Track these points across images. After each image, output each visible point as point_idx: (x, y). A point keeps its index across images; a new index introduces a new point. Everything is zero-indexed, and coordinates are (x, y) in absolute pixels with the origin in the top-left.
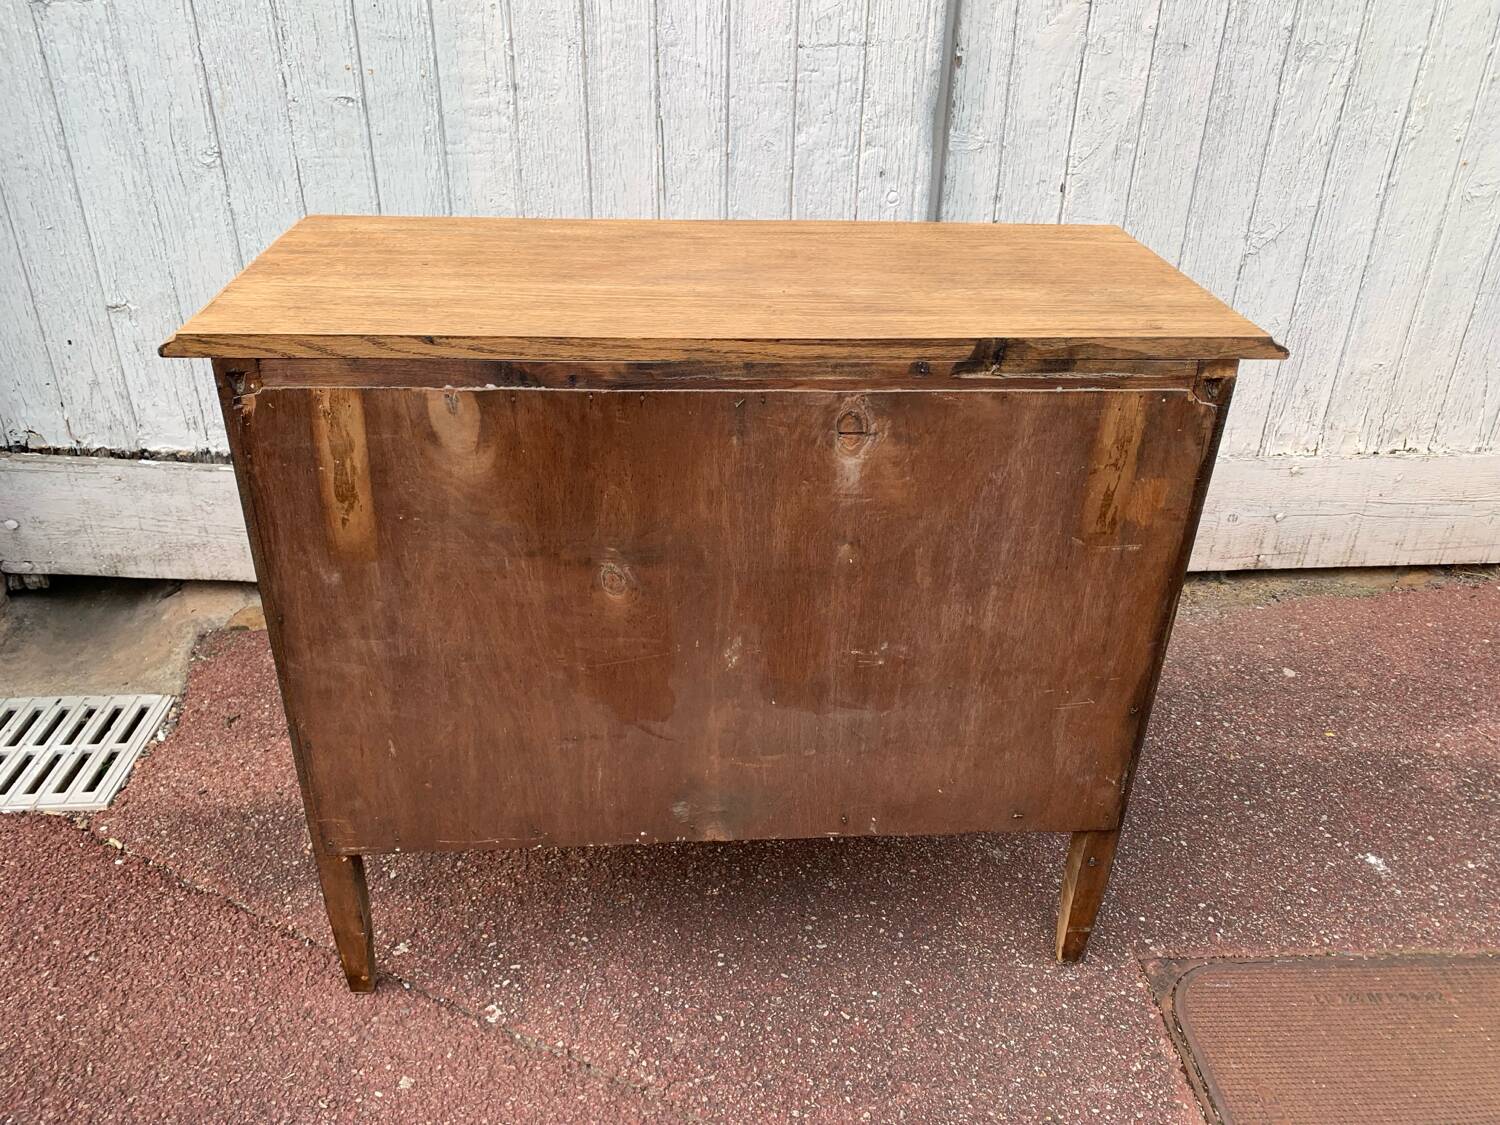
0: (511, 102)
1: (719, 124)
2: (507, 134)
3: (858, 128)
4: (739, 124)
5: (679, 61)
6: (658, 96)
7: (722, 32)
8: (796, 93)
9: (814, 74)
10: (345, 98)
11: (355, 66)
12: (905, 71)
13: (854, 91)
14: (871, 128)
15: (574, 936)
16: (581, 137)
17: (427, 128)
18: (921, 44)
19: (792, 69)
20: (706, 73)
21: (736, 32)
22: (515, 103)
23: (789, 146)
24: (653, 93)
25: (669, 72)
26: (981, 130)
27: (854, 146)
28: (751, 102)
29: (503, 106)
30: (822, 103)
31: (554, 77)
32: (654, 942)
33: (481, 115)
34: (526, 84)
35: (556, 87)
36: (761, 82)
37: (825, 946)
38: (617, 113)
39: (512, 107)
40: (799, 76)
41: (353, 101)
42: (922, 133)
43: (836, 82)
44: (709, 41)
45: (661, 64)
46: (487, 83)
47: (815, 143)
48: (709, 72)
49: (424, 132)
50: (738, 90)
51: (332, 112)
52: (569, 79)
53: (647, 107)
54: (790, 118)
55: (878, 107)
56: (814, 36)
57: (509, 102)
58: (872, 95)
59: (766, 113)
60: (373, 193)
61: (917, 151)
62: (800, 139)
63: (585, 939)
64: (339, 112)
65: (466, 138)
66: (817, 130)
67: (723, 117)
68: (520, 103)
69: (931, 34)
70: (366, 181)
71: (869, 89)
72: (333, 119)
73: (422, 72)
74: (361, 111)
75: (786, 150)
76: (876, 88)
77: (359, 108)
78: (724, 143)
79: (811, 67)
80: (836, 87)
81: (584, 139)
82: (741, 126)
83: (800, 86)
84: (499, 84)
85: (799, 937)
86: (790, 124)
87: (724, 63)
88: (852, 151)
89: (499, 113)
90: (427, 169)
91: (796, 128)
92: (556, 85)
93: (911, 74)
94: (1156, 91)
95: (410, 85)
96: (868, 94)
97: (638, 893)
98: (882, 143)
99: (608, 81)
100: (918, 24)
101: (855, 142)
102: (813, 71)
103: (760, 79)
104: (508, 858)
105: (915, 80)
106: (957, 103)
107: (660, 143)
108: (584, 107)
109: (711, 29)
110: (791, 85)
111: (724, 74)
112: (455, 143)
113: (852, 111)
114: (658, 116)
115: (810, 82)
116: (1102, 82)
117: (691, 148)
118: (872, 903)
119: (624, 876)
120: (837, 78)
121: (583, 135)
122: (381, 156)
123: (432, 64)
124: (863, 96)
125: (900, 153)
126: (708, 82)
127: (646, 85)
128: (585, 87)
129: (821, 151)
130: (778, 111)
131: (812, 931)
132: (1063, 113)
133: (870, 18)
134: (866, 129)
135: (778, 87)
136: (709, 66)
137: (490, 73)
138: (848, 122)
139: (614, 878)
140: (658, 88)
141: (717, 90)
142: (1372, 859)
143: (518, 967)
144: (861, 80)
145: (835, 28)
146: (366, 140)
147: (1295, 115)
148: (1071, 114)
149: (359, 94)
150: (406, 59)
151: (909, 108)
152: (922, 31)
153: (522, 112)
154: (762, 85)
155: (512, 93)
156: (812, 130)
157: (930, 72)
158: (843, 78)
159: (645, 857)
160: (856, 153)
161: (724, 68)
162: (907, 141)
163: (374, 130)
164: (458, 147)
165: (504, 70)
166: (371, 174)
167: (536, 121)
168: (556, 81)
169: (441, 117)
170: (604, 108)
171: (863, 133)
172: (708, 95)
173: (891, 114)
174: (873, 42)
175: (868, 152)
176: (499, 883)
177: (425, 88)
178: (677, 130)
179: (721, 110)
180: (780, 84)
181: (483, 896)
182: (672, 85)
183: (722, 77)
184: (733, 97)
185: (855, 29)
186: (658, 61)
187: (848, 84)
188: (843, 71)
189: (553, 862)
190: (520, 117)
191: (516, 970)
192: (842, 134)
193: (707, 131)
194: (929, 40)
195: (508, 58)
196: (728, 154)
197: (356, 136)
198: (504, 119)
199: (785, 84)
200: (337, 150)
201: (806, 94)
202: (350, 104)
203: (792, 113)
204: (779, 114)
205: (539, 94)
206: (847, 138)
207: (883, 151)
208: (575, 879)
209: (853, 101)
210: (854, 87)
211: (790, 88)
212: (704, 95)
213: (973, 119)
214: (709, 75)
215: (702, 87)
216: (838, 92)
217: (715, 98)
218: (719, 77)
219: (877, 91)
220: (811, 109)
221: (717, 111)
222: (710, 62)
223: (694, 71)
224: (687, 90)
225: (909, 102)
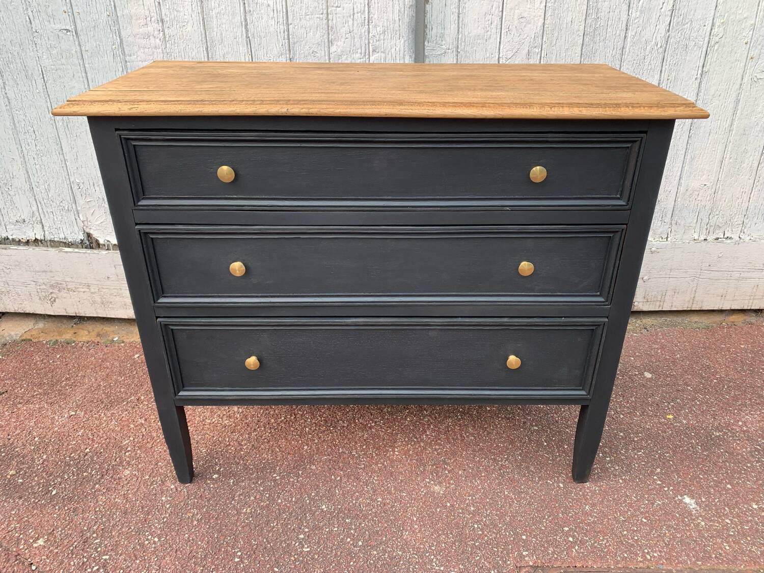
0: (161, 30)
1: (284, 41)
2: (160, 49)
3: (367, 42)
4: (296, 40)
5: (257, 3)
6: (246, 25)
8: (328, 21)
9: (338, 9)
10: (65, 30)
11: (69, 10)
12: (393, 7)
13: (363, 19)
14: (375, 41)
15: (150, 537)
16: (203, 51)
17: (114, 47)
19: (324, 7)
20: (273, 10)
22: (163, 31)
23: (327, 53)
24: (243, 23)
25: (251, 9)
26: (444, 42)
27: (365, 53)
28: (302, 27)
29: (156, 33)
30: (344, 27)
31: (184, 15)
32: (200, 543)
33: (144, 38)
34: (168, 19)
35: (186, 21)
36: (306, 14)
37: (308, 549)
38: (223, 35)
39: (161, 33)
40: (329, 10)
41: (70, 31)
42: (407, 44)
43: (352, 13)
45: (246, 5)
46: (146, 19)
47: (342, 51)
48: (275, 9)
49: (112, 49)
50: (293, 20)
51: (59, 38)
52: (193, 16)
53: (241, 31)
54: (326, 36)
55: (378, 28)
57: (159, 30)
58: (374, 21)
59: (311, 33)
60: (86, 86)
61: (404, 55)
62: (333, 49)
63: (156, 539)
64: (62, 38)
65: (136, 53)
66: (342, 43)
67: (286, 37)
68: (166, 30)
70: (81, 79)
71: (372, 18)
72: (60, 42)
73: (108, 14)
74: (75, 37)
75: (325, 56)
76: (376, 16)
77: (73, 35)
78: (287, 52)
79: (336, 5)
80: (352, 17)
81: (205, 52)
82: (297, 41)
83: (330, 16)
84: (153, 19)
85: (293, 543)
86: (326, 40)
87: (284, 4)
88: (365, 56)
89: (155, 37)
90: (116, 71)
91: (330, 42)
92: (186, 19)
93: (397, 8)
94: (551, 16)
95: (102, 21)
96: (372, 20)
98: (382, 50)
99: (216, 17)
101: (366, 50)
102: (337, 7)
103: (306, 13)
104: (128, 483)
105: (399, 11)
106: (428, 26)
107: (250, 53)
108: (203, 32)
110: (324, 16)
111: (285, 11)
112: (131, 56)
113: (363, 31)
114: (247, 37)
115: (336, 14)
116: (516, 11)
117: (268, 56)
118: (347, 520)
119: (195, 498)
120: (352, 11)
121: (204, 49)
122: (89, 64)
123: (113, 8)
124: (369, 22)
125: (394, 56)
126: (275, 15)
127: (238, 19)
128: (203, 19)
129: (346, 56)
130: (318, 32)
131: (303, 539)
132: (494, 31)
134: (372, 42)
135: (318, 18)
136: (275, 6)
137: (147, 13)
138: (361, 38)
139: (188, 498)
140: (246, 20)
141: (281, 20)
142: (687, 500)
143: (107, 557)
144: (367, 12)
146: (79, 55)
147: (640, 29)
148: (499, 31)
149: (73, 27)
150: (98, 5)
151: (397, 29)
153: (168, 36)
154: (307, 17)
155: (161, 24)
156: (339, 43)
157: (408, 6)
158: (355, 12)
159: (212, 486)
160: (367, 56)
161: (284, 6)
162: (397, 49)
163: (83, 49)
164: (133, 58)
165: (155, 11)
166: (84, 74)
167: (176, 41)
168: (186, 17)
169: (121, 40)
170: (215, 33)
171: (370, 44)
172: (276, 23)
173: (386, 33)
175: (374, 56)
176: (117, 500)
177: (110, 23)
178: (259, 45)
179: (284, 32)
180: (318, 16)
181: (104, 508)
182: (254, 18)
183: (283, 12)
184: (291, 24)
186: (244, 4)
187: (359, 14)
188: (355, 6)
189: (154, 487)
190: (167, 39)
191: (105, 560)
192: (358, 45)
193: (277, 45)
195: (157, 4)
196: (290, 59)
197: (73, 52)
198: (158, 40)
199: (321, 16)
200: (63, 61)
201: (334, 21)
202: (69, 33)
203: (327, 33)
204: (318, 35)
205: (177, 25)
206: (361, 48)
207: (383, 55)
208: (163, 498)
209: (363, 25)
210: (363, 17)
211: (324, 18)
212: (273, 23)
213: (439, 36)
214: (275, 11)
215: (272, 18)
216: (353, 20)
217: (280, 25)
218: (281, 12)
219: (377, 18)
220: (338, 31)
221: (282, 33)
222: (275, 3)
223: (266, 9)
224: (263, 20)
225: (397, 25)
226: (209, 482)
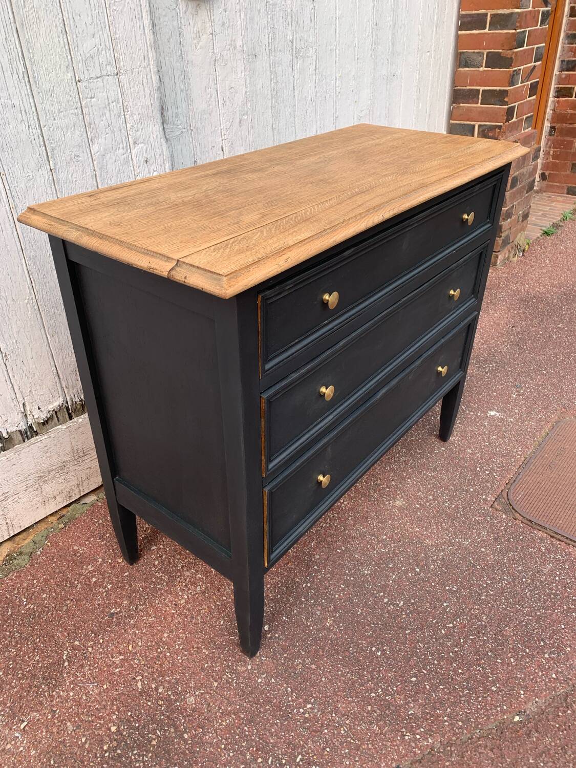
1: (40, 149)
3: (126, 134)
4: (54, 145)
7: (24, 77)
8: (84, 116)
9: (93, 100)
12: (144, 91)
13: (119, 109)
14: (134, 132)
15: (301, 710)
18: (148, 69)
19: (77, 100)
20: (21, 111)
21: (34, 76)
23: (89, 155)
26: (179, 122)
27: (127, 147)
28: (57, 127)
30: (102, 120)
32: (340, 673)
36: (60, 111)
40: (83, 103)
42: (160, 129)
43: (107, 104)
44: (16, 85)
47: (105, 150)
48: (23, 109)
50: (47, 121)
54: (85, 135)
55: (135, 117)
56: (86, 72)
58: (129, 110)
59: (69, 134)
61: (160, 142)
62: (95, 148)
63: (309, 706)
66: (103, 140)
67: (42, 143)
69: (152, 62)
71: (127, 105)
75: (88, 158)
76: (131, 104)
78: (47, 162)
79: (89, 96)
80: (108, 108)
82: (55, 147)
83: (85, 110)
86: (86, 140)
87: (32, 101)
88: (127, 150)
91: (90, 142)
93: (147, 91)
94: (249, 84)
96: (127, 108)
97: (299, 656)
98: (142, 141)
100: (144, 56)
101: (126, 143)
102: (90, 98)
103: (59, 110)
104: (209, 705)
105: (150, 95)
109: (15, 75)
110: (79, 111)
111: (34, 110)
113: (121, 122)
115: (92, 106)
116: (227, 82)
117: (26, 172)
120: (106, 101)
124: (124, 111)
125: (153, 145)
126: (25, 118)
129: (109, 155)
130: (76, 131)
132: (214, 103)
133: (116, 55)
134: (131, 133)
135: (72, 114)
136: (22, 105)
138: (120, 131)
141: (32, 123)
142: (493, 413)
143: (300, 757)
144: (121, 100)
145: (97, 65)
147: (301, 88)
148: (217, 103)
151: (151, 115)
152: (147, 61)
154: (61, 114)
156: (100, 141)
158: (110, 101)
160: (129, 151)
161: (32, 104)
162: (155, 137)
171: (130, 137)
172: (27, 127)
173: (142, 121)
174: (122, 71)
175: (136, 148)
178: (12, 159)
179: (39, 138)
180: (73, 111)
181: (226, 740)
183: (33, 113)
184: (45, 126)
185: (109, 64)
187: (114, 104)
188: (109, 95)
192: (118, 139)
193: (34, 156)
194: (152, 67)
196: (51, 170)
199: (76, 111)
201: (91, 115)
203: (85, 131)
204: (77, 133)
206: (122, 142)
207: (144, 146)
208: (260, 680)
209: (119, 115)
210: (118, 106)
211: (79, 113)
212: (24, 129)
213: (174, 116)
214: (23, 112)
215: (21, 122)
216: (110, 111)
217: (32, 129)
218: (31, 112)
219: (131, 106)
220: (97, 126)
221: (37, 139)
222: (21, 102)
223: (12, 110)
224: (11, 126)
225: (150, 111)
226: (269, 635)
